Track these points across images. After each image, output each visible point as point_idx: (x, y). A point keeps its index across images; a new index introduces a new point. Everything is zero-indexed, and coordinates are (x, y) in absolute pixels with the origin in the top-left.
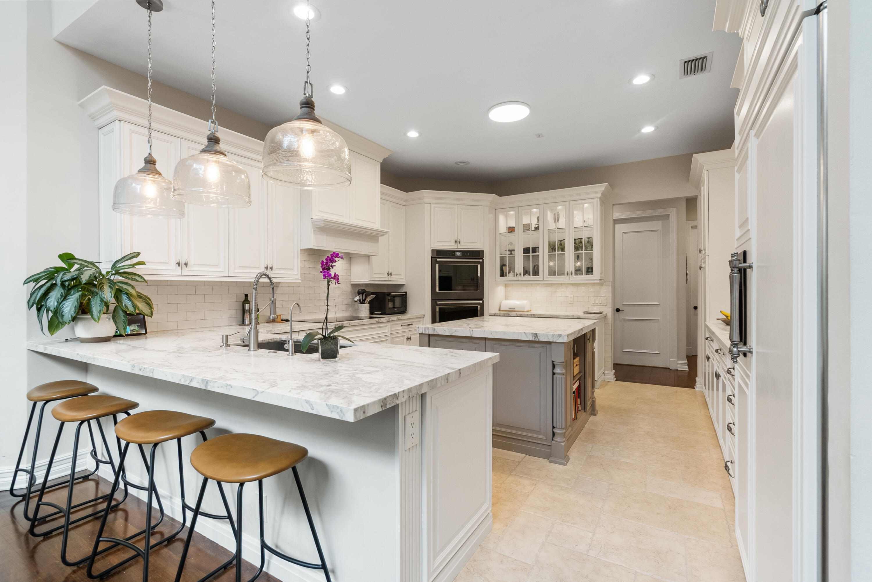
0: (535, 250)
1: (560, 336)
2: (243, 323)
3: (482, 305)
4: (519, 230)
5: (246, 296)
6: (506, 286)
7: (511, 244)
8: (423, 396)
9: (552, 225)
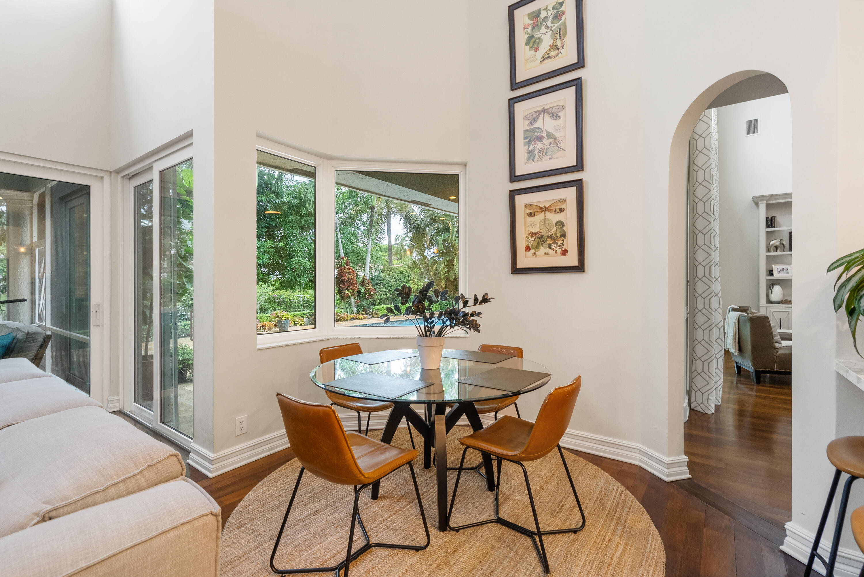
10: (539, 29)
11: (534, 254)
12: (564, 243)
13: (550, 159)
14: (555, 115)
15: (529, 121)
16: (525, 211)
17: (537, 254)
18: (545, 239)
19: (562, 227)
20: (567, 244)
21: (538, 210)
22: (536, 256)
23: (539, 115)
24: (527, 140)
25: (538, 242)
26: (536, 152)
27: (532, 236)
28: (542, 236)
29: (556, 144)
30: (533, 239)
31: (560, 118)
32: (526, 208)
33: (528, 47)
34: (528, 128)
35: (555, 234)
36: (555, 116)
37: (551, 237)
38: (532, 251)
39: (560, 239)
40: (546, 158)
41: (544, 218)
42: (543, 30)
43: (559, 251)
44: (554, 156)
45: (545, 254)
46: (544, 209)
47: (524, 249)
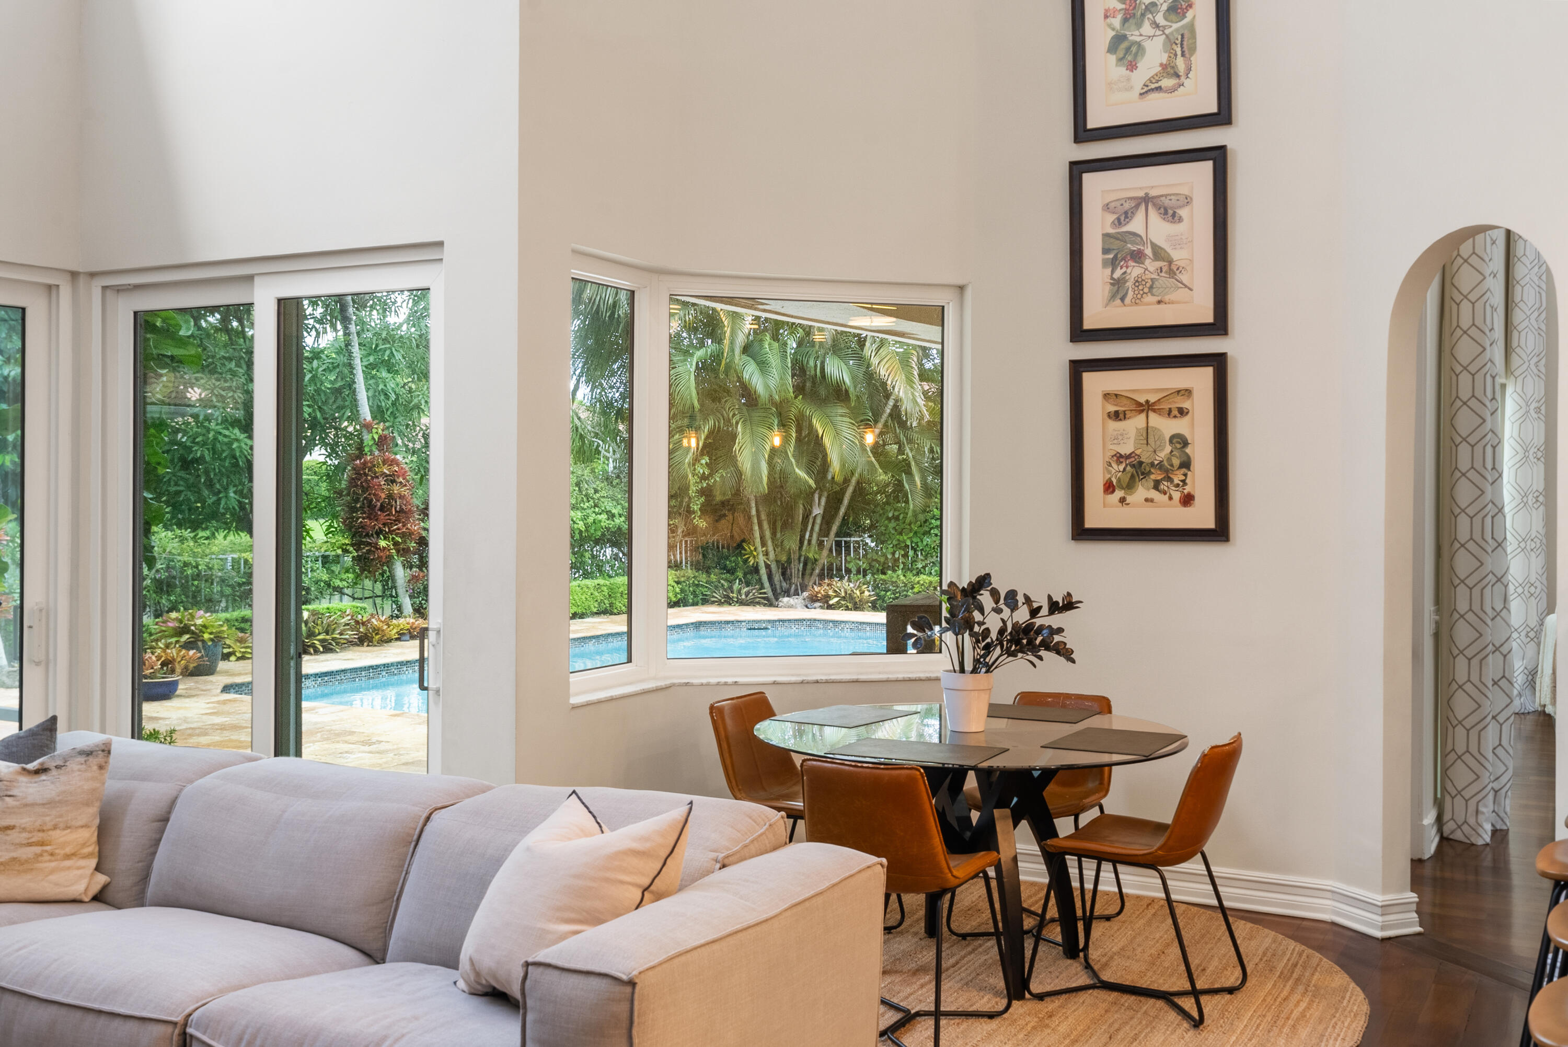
10: (1139, 25)
11: (1122, 500)
12: (1187, 481)
13: (1159, 302)
14: (1170, 212)
15: (1115, 216)
16: (1103, 408)
17: (1129, 499)
18: (1148, 469)
19: (1183, 447)
20: (1194, 482)
21: (1133, 407)
22: (1128, 504)
23: (1137, 206)
24: (1111, 256)
25: (1132, 476)
26: (1129, 284)
27: (1119, 462)
28: (1141, 463)
29: (1172, 273)
30: (1121, 468)
31: (1180, 220)
32: (1107, 401)
33: (1112, 58)
34: (1111, 231)
35: (1169, 460)
36: (1170, 214)
37: (1160, 466)
38: (1119, 494)
39: (1178, 472)
40: (1149, 298)
41: (1144, 425)
42: (1147, 29)
43: (1177, 496)
44: (1167, 298)
45: (1147, 500)
46: (1146, 408)
47: (1101, 488)
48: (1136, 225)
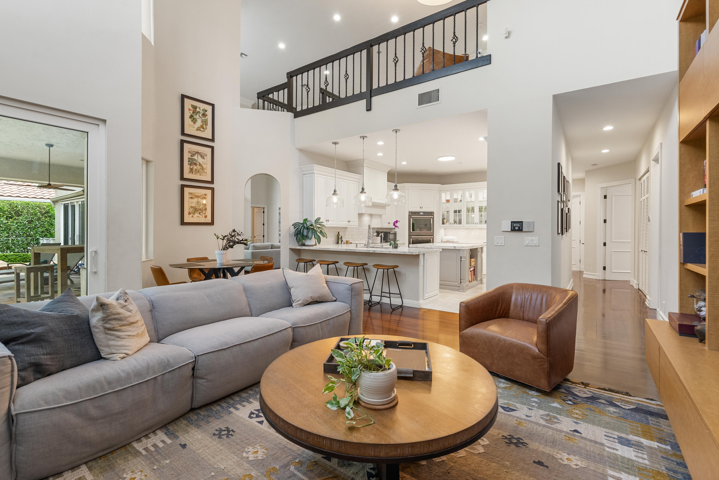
0: (459, 211)
1: (463, 247)
2: (338, 243)
3: (433, 239)
4: (452, 201)
5: (339, 232)
6: (445, 229)
7: (448, 208)
8: (424, 254)
9: (469, 199)
10: (196, 115)
11: (192, 216)
13: (200, 175)
15: (191, 154)
16: (189, 196)
17: (194, 216)
18: (198, 210)
19: (205, 206)
20: (207, 213)
21: (195, 196)
23: (196, 153)
24: (190, 163)
25: (194, 211)
26: (194, 170)
27: (192, 208)
28: (196, 208)
29: (203, 169)
31: (205, 159)
32: (190, 194)
33: (190, 120)
34: (190, 157)
35: (202, 208)
36: (203, 157)
37: (200, 209)
38: (192, 215)
39: (204, 211)
40: (198, 174)
41: (197, 201)
42: (198, 116)
43: (204, 216)
44: (202, 174)
45: (197, 216)
46: (198, 197)
47: (188, 214)
48: (195, 157)
